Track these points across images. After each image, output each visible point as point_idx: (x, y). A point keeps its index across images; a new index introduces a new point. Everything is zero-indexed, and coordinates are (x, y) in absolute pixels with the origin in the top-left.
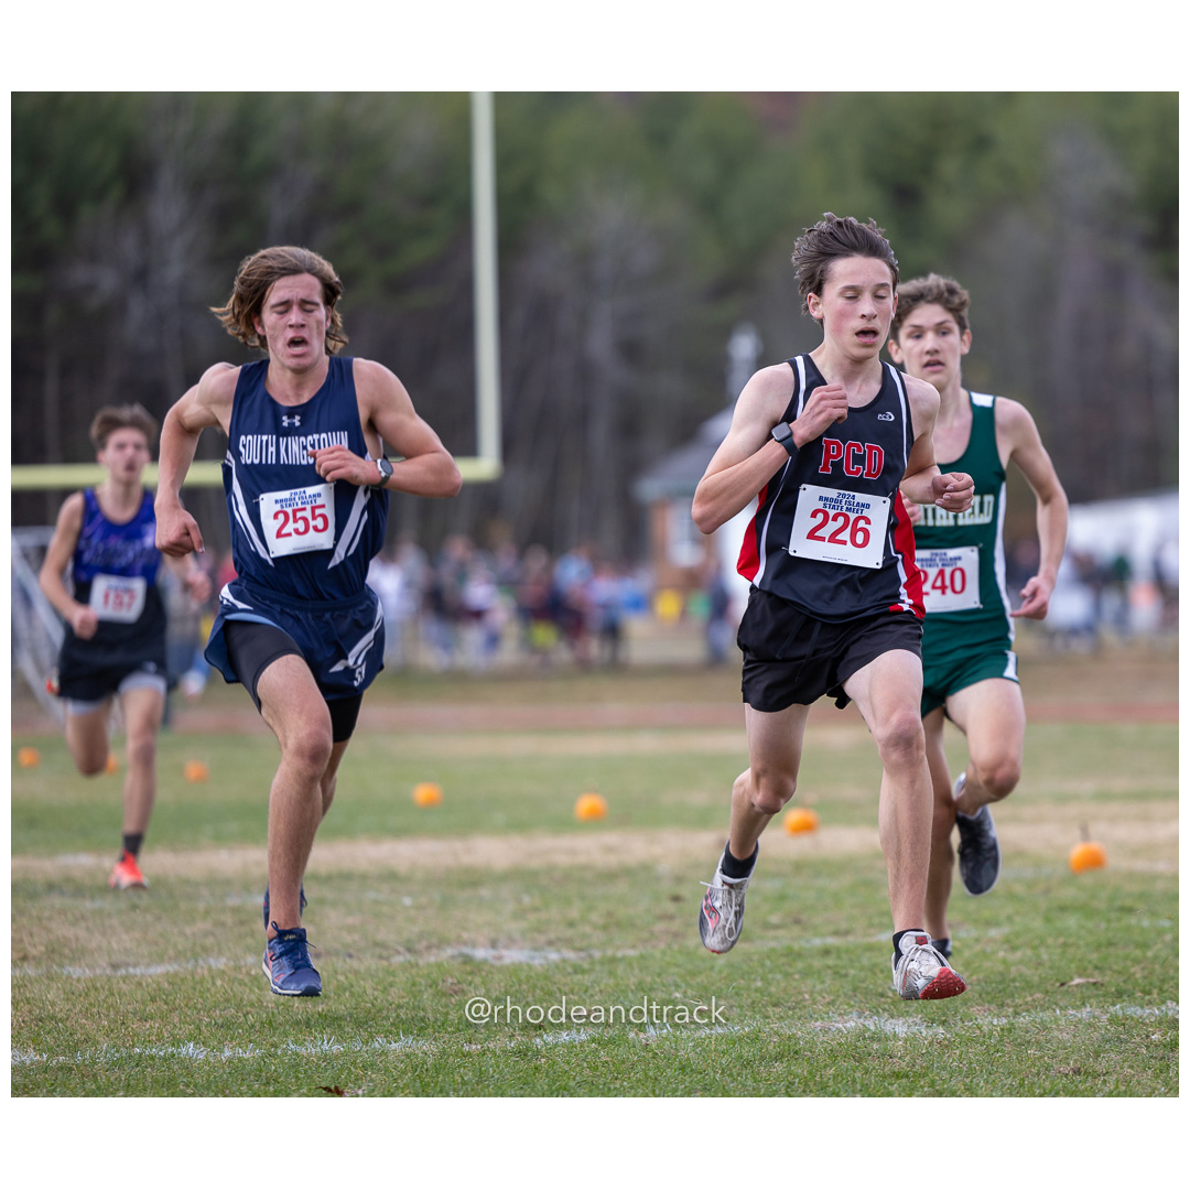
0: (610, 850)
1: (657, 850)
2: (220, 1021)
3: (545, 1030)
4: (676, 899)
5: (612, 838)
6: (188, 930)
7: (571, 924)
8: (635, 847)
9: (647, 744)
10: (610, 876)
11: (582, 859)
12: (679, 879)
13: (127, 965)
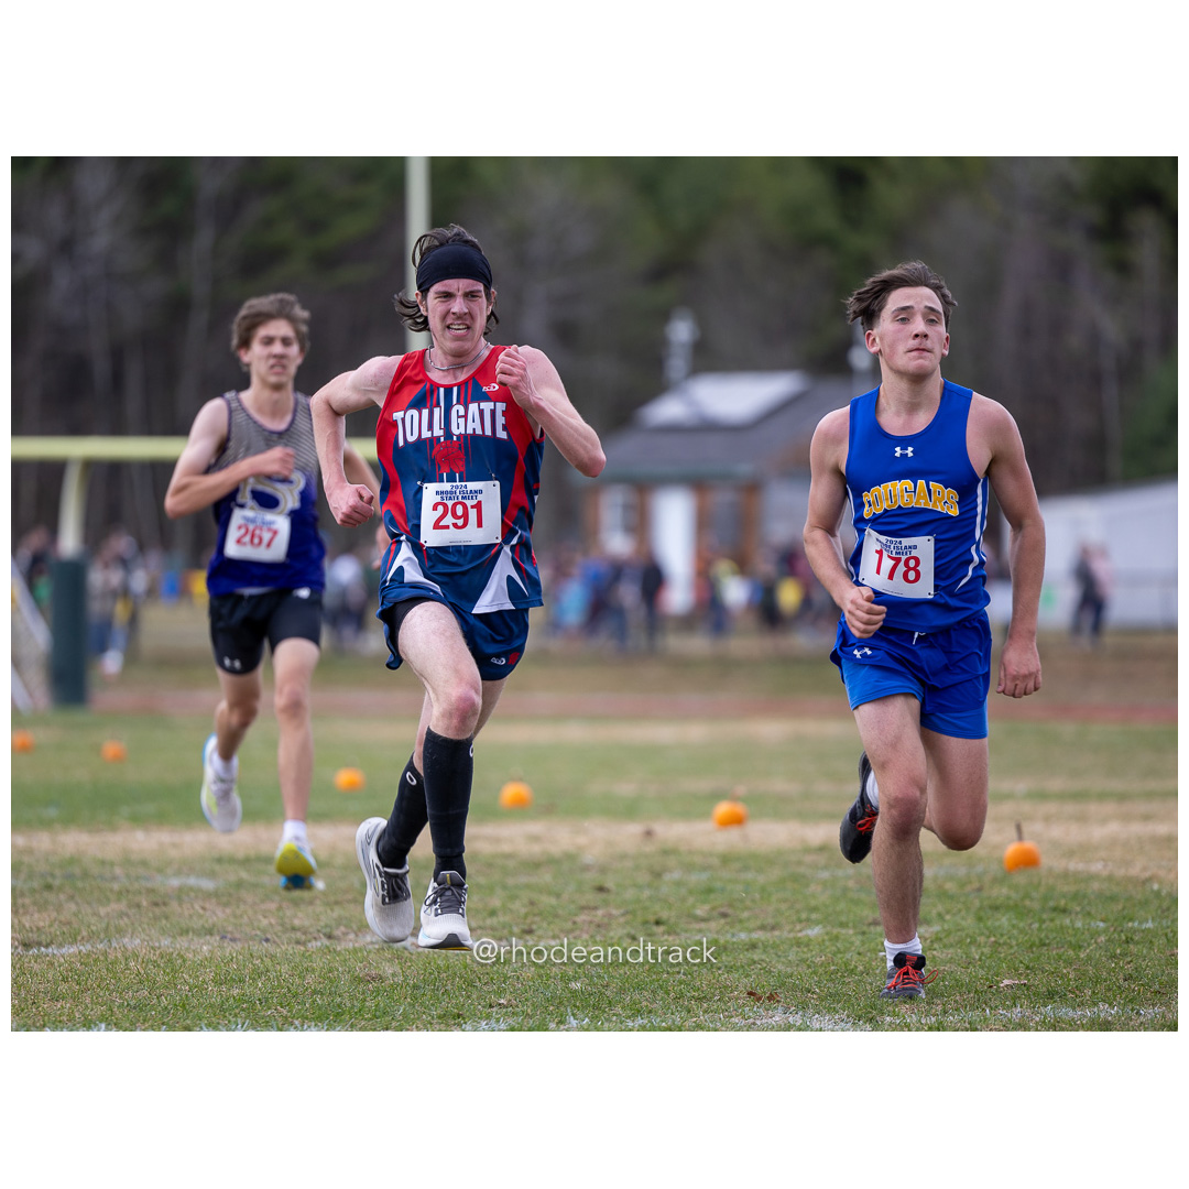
0: (535, 839)
1: (582, 840)
2: (132, 1003)
3: (464, 1019)
4: (601, 889)
5: (536, 827)
6: (102, 911)
7: (493, 913)
8: (561, 837)
9: (575, 733)
10: (535, 865)
11: (506, 848)
12: (603, 870)
13: (39, 944)
